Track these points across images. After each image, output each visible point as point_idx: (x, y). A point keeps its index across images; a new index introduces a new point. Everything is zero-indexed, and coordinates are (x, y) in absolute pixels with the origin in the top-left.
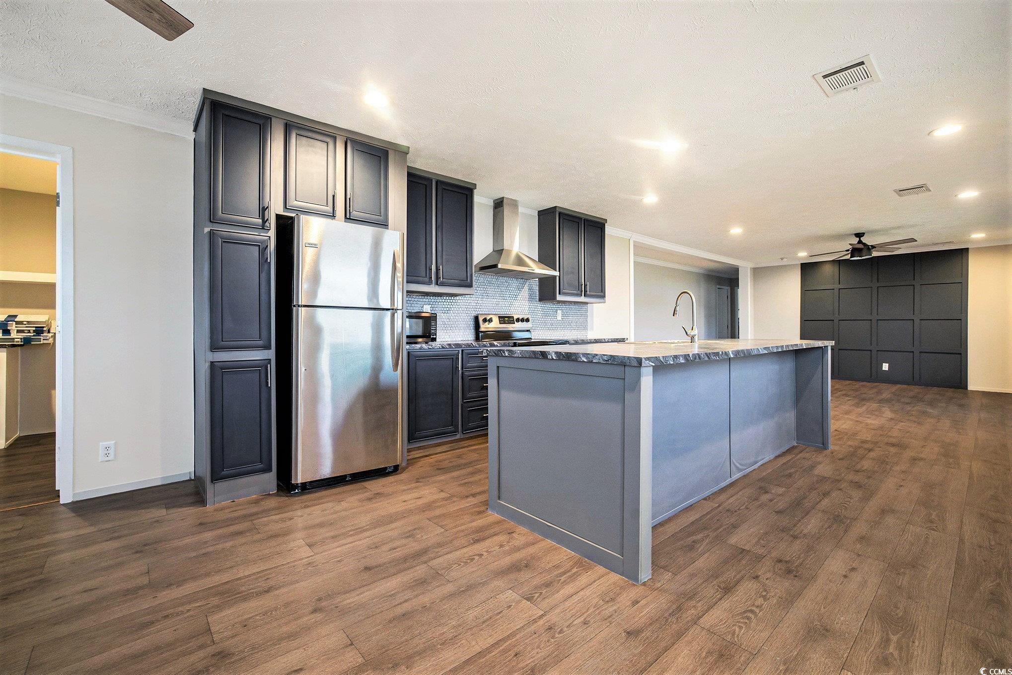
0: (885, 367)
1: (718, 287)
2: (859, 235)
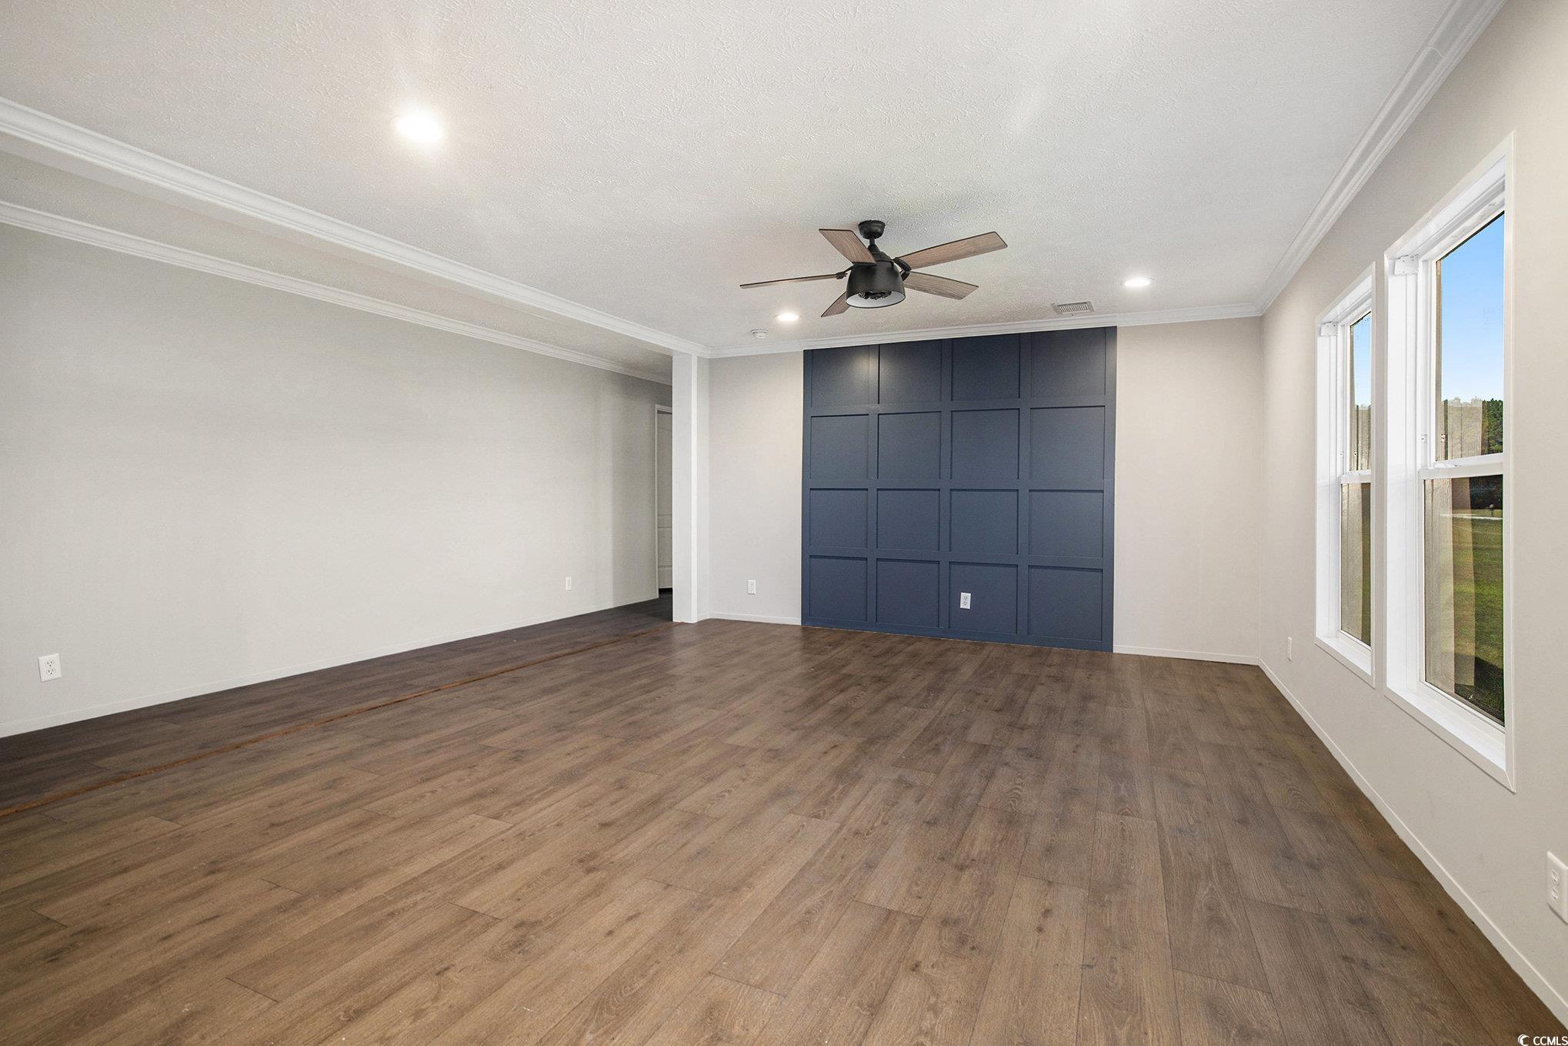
1: (658, 407)
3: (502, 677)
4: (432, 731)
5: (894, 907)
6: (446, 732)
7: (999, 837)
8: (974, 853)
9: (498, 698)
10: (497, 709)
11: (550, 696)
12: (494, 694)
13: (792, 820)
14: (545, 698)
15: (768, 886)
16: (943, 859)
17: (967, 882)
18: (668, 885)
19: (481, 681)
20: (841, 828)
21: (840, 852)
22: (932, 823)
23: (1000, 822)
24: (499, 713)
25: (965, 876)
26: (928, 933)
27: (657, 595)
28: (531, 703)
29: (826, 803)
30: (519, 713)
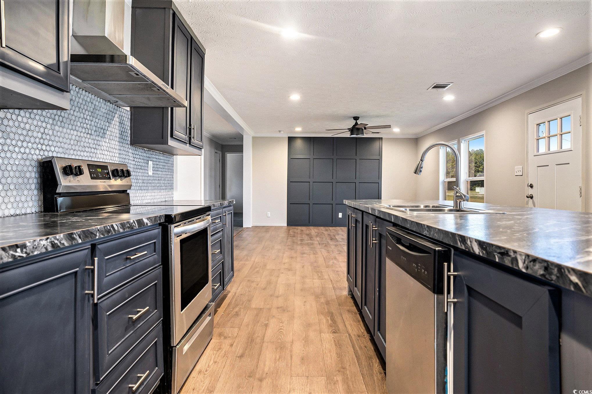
0: (340, 215)
2: (356, 118)
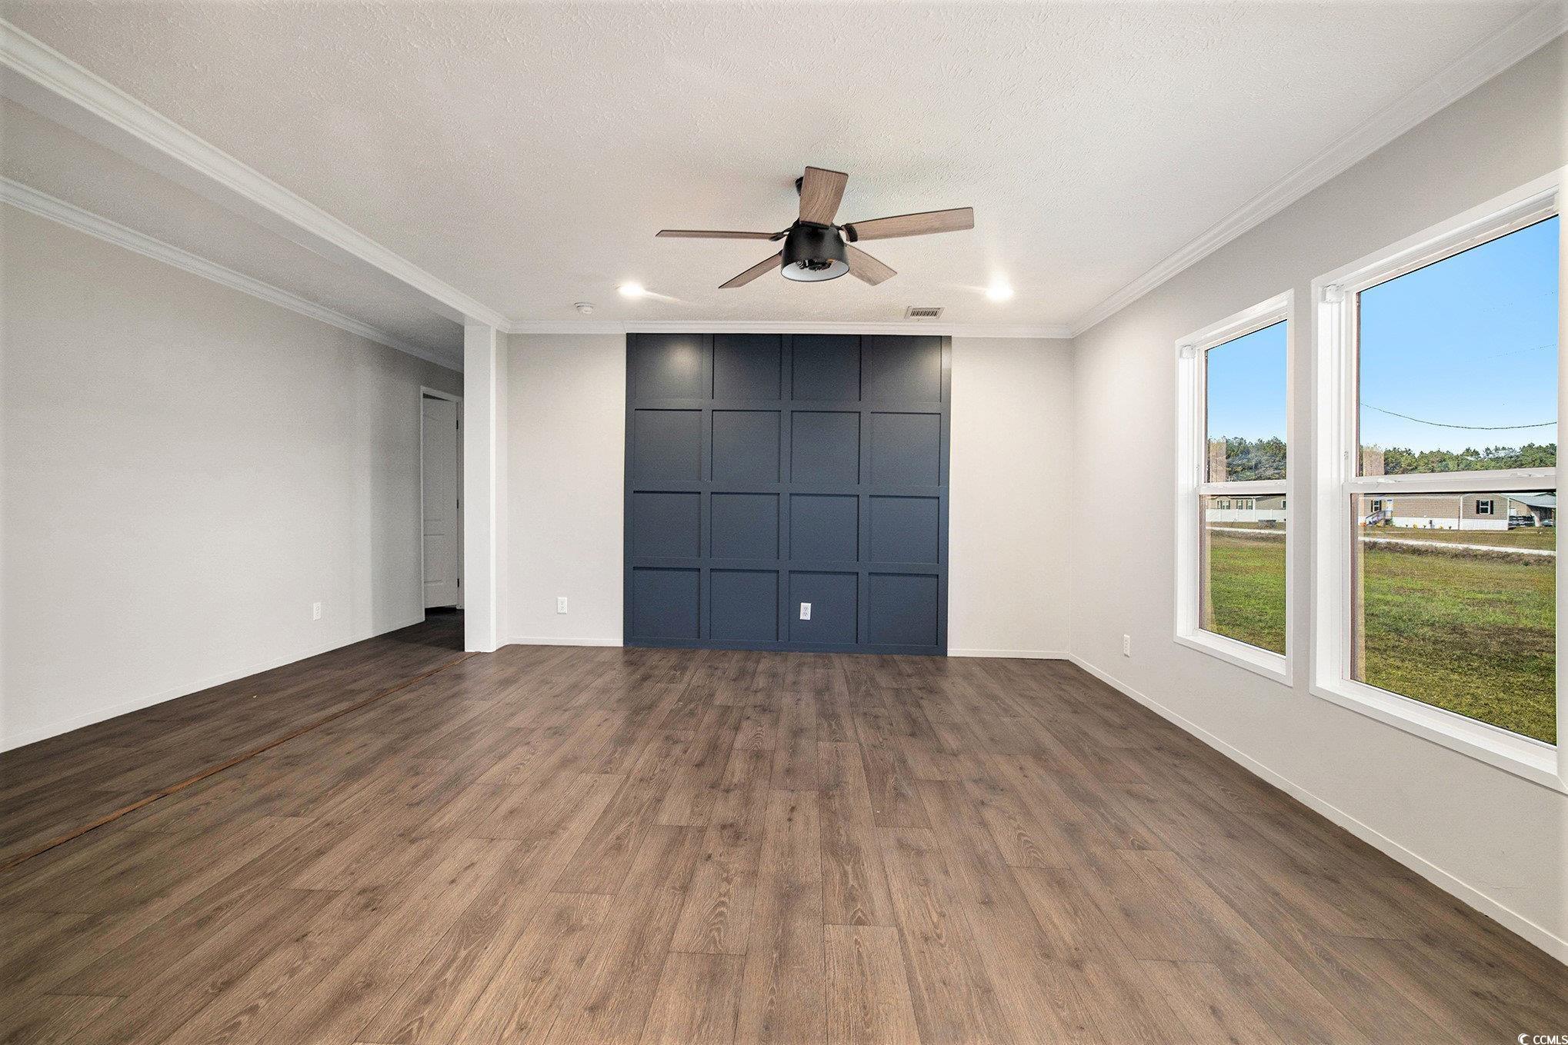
3: (264, 760)
4: (188, 877)
5: (683, 823)
6: (215, 875)
7: (752, 768)
8: (735, 781)
9: (279, 795)
10: (287, 816)
11: (363, 782)
12: (264, 791)
13: (586, 779)
14: (355, 787)
15: (579, 827)
16: (713, 788)
17: (734, 799)
18: (492, 840)
19: (234, 770)
20: (628, 777)
21: (632, 795)
22: (699, 765)
23: (751, 758)
24: (292, 825)
25: (731, 795)
26: (712, 834)
27: (422, 618)
28: (338, 799)
29: (610, 762)
30: (328, 818)
